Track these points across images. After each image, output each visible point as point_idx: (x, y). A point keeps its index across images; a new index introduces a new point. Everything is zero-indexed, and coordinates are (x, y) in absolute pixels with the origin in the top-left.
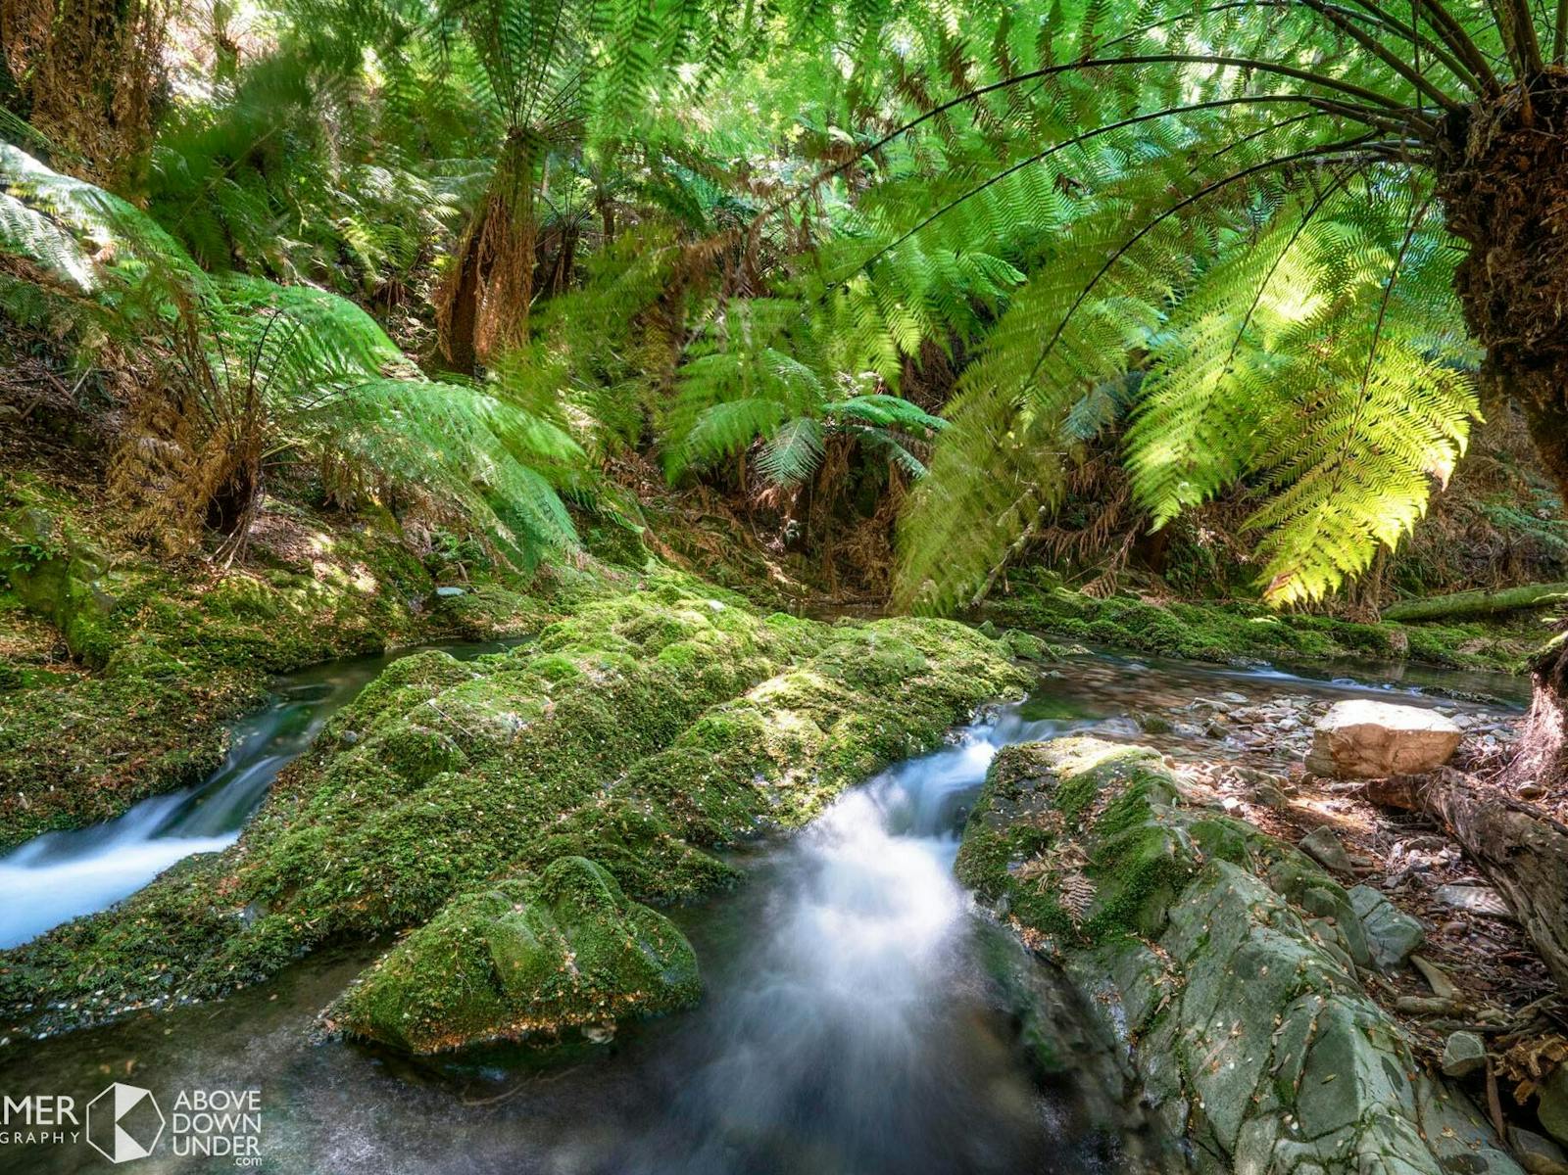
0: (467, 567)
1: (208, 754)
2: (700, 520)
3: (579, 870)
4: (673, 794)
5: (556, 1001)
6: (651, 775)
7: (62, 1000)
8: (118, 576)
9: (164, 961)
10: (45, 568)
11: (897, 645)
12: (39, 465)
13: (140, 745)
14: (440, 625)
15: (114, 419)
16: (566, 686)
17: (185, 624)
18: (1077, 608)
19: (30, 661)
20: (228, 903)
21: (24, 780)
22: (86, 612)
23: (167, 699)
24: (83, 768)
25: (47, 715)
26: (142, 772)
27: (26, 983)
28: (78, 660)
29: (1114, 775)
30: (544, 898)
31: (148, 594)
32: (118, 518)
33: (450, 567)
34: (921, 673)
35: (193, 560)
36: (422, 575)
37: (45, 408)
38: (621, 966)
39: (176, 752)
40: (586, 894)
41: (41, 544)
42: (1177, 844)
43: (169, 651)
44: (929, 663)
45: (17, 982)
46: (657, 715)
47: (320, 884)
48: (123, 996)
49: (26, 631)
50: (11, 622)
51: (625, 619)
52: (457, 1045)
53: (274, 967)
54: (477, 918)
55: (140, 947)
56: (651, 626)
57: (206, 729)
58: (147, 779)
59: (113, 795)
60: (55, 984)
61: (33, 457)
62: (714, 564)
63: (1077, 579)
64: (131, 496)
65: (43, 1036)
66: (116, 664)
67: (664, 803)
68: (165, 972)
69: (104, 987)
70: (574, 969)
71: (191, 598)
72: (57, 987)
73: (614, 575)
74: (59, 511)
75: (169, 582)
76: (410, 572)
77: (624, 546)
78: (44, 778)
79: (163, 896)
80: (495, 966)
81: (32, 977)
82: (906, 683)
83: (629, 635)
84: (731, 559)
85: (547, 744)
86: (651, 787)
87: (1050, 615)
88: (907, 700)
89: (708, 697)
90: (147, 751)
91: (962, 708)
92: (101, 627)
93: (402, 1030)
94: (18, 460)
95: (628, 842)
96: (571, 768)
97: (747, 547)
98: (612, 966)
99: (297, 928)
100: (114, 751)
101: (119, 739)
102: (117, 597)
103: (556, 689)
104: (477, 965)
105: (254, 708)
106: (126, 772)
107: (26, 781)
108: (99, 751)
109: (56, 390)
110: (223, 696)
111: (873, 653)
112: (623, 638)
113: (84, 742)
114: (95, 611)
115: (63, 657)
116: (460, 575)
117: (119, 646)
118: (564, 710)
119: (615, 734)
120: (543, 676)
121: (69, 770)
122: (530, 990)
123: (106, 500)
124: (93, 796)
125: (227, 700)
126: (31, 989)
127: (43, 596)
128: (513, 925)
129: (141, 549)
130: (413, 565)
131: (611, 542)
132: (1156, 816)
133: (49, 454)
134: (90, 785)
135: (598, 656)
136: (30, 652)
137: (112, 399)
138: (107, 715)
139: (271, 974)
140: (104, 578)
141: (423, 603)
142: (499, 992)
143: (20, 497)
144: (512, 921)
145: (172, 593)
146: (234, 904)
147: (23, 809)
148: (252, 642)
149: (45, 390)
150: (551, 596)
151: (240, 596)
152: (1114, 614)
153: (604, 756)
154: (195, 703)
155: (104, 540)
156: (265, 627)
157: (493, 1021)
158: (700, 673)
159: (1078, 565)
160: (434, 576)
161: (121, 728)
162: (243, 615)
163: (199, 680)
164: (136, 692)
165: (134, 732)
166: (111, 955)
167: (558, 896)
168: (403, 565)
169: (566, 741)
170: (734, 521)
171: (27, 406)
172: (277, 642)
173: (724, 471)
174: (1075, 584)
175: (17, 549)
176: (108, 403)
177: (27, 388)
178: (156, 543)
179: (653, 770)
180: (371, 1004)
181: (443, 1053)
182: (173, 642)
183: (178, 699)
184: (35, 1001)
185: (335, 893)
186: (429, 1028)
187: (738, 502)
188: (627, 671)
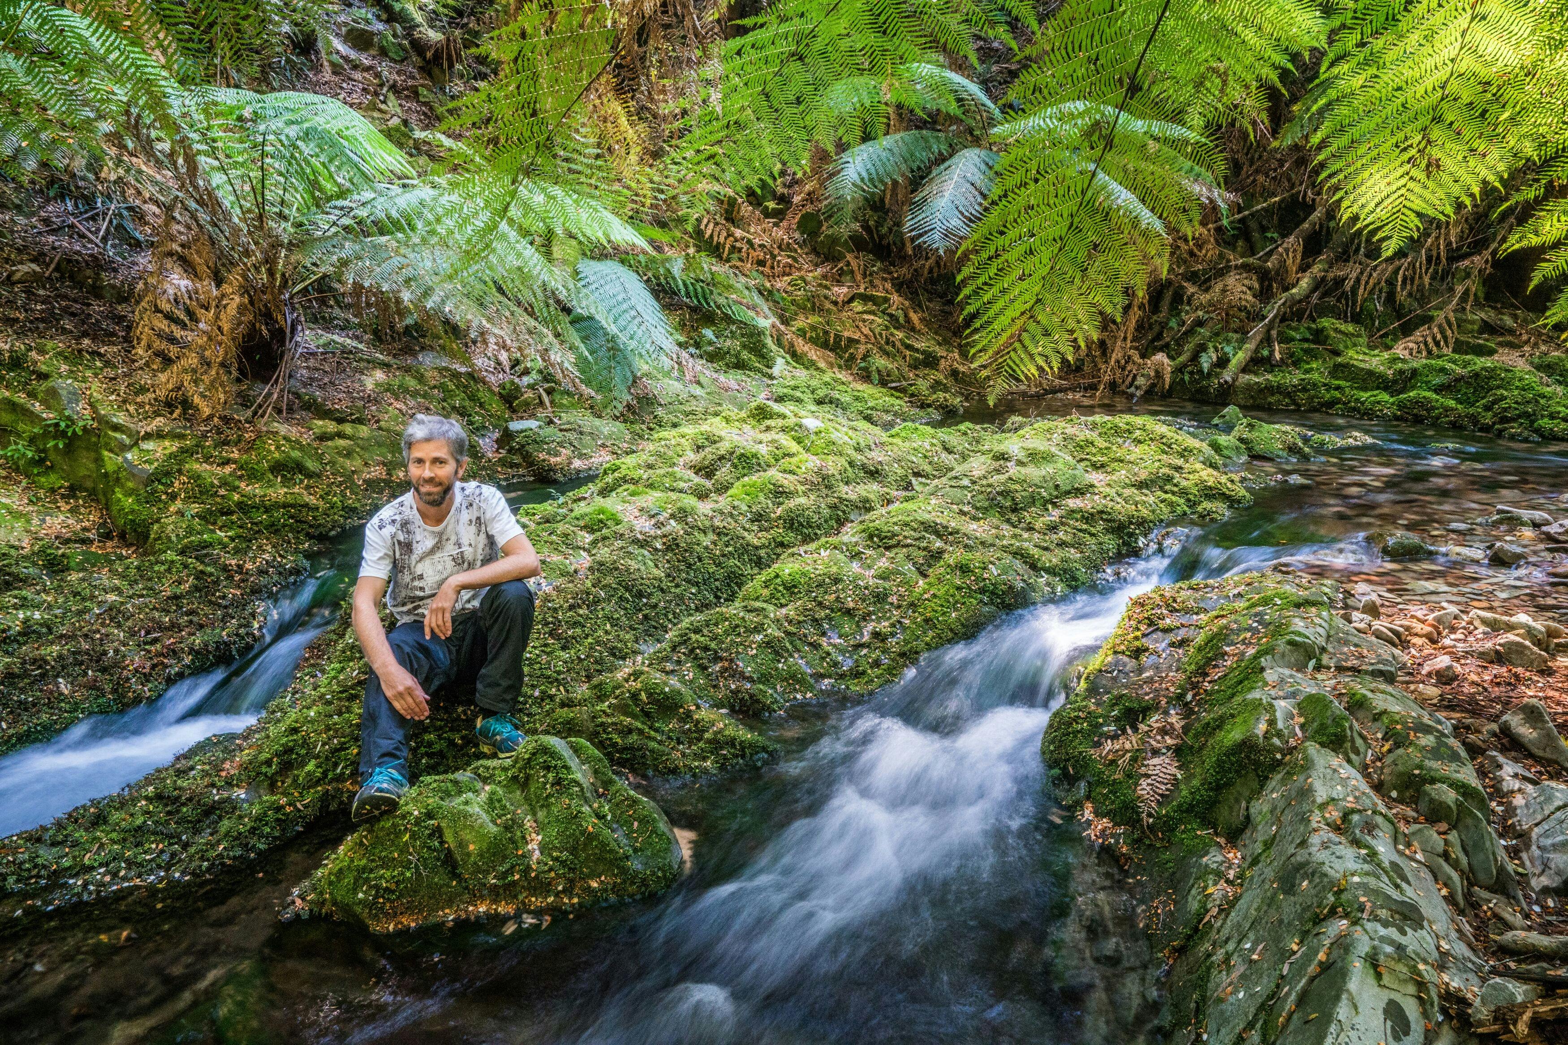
0: (549, 392)
1: (242, 631)
2: (851, 300)
3: (545, 750)
4: (717, 659)
5: (514, 883)
6: (694, 637)
7: (72, 877)
8: (149, 445)
9: (162, 841)
10: (79, 443)
11: (1047, 458)
12: (64, 331)
13: (174, 627)
14: (512, 465)
15: (144, 260)
16: (604, 538)
17: (222, 492)
18: (1380, 376)
19: (76, 542)
20: (229, 784)
21: (63, 666)
22: (122, 486)
23: (200, 575)
24: (116, 651)
25: (84, 599)
26: (173, 653)
27: (39, 861)
28: (122, 536)
29: (1250, 629)
30: (515, 778)
31: (181, 462)
32: (145, 379)
33: (529, 395)
34: (1079, 492)
35: (226, 420)
36: (496, 406)
37: (69, 261)
38: (584, 850)
39: (209, 631)
40: (550, 776)
41: (69, 418)
42: (1272, 722)
43: (208, 522)
44: (1095, 477)
45: (31, 860)
46: (719, 565)
47: (311, 766)
48: (122, 873)
49: (71, 511)
50: (55, 502)
51: (699, 448)
52: (413, 925)
53: (262, 846)
54: (431, 801)
55: (139, 827)
56: (721, 458)
57: (240, 604)
58: (180, 660)
59: (147, 678)
60: (66, 862)
61: (58, 321)
62: (865, 358)
63: (1394, 332)
64: (157, 354)
65: (50, 908)
66: (156, 540)
67: (706, 668)
68: (162, 851)
69: (107, 864)
70: (537, 852)
71: (227, 462)
72: (67, 864)
73: (733, 385)
74: (84, 380)
75: (203, 447)
76: (481, 405)
77: (744, 346)
78: (81, 663)
79: (164, 779)
80: (449, 849)
81: (46, 855)
82: (1054, 504)
83: (698, 470)
84: (889, 348)
85: (572, 607)
86: (692, 651)
87: (1338, 388)
88: (1053, 528)
89: (790, 537)
90: (181, 631)
91: (1131, 535)
92: (138, 502)
93: (358, 909)
94: (42, 326)
95: (647, 715)
96: (600, 633)
97: (913, 329)
98: (573, 851)
99: (288, 809)
100: (148, 633)
101: (153, 619)
102: (150, 468)
103: (594, 543)
104: (429, 848)
105: (292, 579)
106: (159, 654)
107: (64, 667)
108: (133, 634)
109: (83, 236)
110: (258, 568)
111: (1013, 470)
112: (691, 474)
113: (119, 626)
114: (130, 485)
115: (107, 536)
116: (541, 403)
117: (158, 521)
118: (600, 568)
119: (662, 590)
120: (582, 528)
121: (105, 653)
122: (486, 873)
123: (134, 361)
124: (128, 679)
125: (262, 572)
126: (44, 867)
127: (83, 472)
128: (468, 808)
129: (171, 413)
130: (483, 395)
131: (728, 343)
132: (1266, 684)
133: (73, 315)
134: (124, 668)
135: (652, 499)
136: (75, 533)
137: (141, 237)
138: (142, 596)
139: (260, 853)
140: (135, 449)
141: (497, 441)
142: (455, 875)
143: (44, 368)
144: (467, 803)
145: (207, 459)
146: (238, 786)
147: (61, 694)
148: (292, 506)
149: (71, 237)
150: (648, 418)
151: (277, 455)
152: (1437, 381)
153: (646, 617)
154: (230, 578)
155: (132, 408)
156: (308, 487)
157: (450, 902)
158: (779, 511)
159: (1398, 312)
160: (511, 407)
161: (155, 608)
162: (283, 476)
163: (237, 551)
164: (169, 570)
165: (168, 612)
166: (114, 835)
167: (528, 778)
168: (472, 398)
169: (597, 602)
170: (895, 298)
171: (52, 260)
172: (321, 503)
173: (884, 230)
174: (1388, 341)
175: (49, 426)
176: (138, 244)
177: (51, 238)
178: (186, 404)
179: (697, 631)
180: (331, 883)
181: (399, 933)
182: (210, 512)
183: (211, 574)
184: (49, 878)
185: (325, 774)
186: (382, 908)
187: (904, 270)
188: (682, 515)
